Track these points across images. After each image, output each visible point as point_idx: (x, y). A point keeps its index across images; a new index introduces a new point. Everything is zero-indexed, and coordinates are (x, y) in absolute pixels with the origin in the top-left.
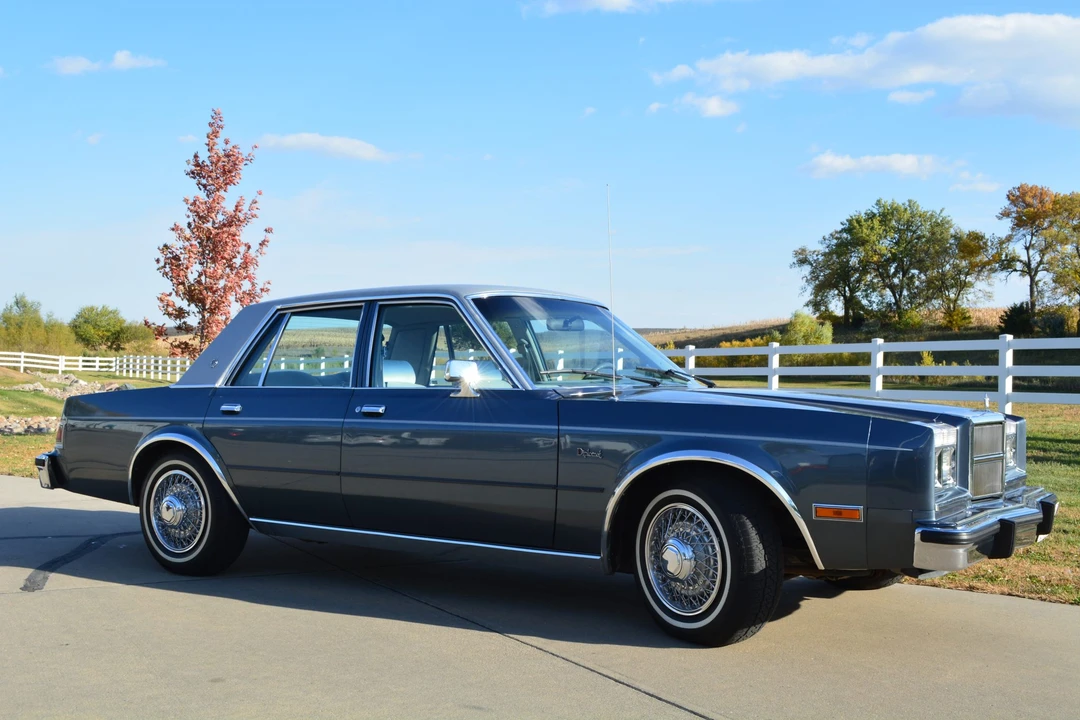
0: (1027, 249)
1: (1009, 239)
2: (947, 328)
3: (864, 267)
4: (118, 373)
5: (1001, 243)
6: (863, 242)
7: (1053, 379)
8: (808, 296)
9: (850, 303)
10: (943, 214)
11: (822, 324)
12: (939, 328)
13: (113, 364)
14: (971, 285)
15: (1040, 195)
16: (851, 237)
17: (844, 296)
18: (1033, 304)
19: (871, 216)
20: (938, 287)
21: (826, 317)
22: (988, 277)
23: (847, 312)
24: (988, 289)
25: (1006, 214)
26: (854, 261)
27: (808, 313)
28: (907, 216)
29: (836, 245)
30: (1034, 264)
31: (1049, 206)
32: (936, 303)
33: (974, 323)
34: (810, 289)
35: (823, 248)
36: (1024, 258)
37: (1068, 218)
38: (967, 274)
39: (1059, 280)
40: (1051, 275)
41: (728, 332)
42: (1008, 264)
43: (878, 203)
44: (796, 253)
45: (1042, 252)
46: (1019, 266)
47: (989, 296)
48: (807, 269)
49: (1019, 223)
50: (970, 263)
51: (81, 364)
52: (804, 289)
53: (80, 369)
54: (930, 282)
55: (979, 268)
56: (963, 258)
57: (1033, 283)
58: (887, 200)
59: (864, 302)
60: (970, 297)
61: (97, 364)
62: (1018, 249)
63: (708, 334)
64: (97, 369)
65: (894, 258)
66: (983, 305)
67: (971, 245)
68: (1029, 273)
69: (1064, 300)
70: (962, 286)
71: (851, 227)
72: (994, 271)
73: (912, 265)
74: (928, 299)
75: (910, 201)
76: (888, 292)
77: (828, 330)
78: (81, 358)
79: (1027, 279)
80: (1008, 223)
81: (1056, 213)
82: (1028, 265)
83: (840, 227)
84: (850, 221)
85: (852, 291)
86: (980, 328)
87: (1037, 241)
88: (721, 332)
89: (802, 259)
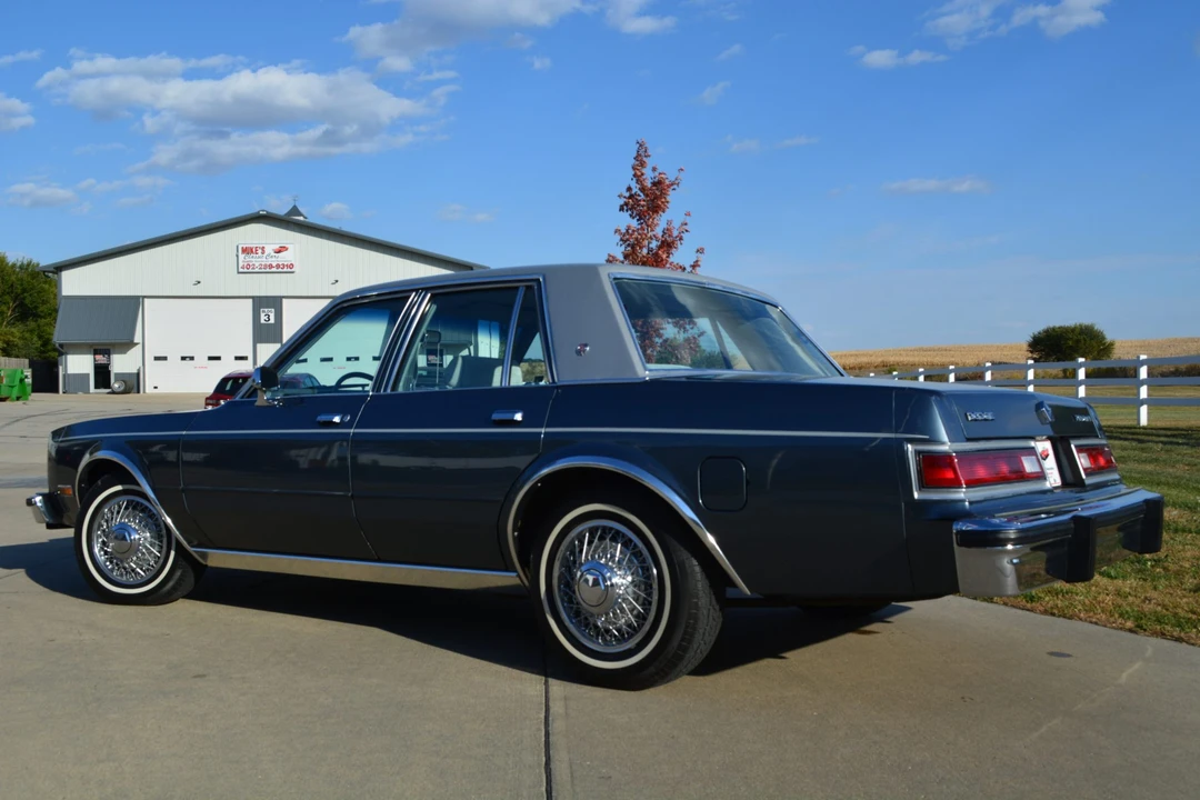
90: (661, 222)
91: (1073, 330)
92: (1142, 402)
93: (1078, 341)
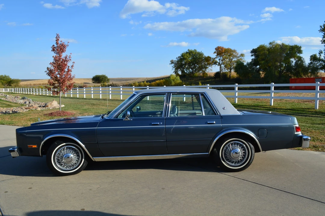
0: (219, 60)
1: (216, 58)
2: (203, 77)
3: (185, 64)
4: (14, 92)
5: (214, 59)
6: (185, 59)
7: (225, 87)
8: (174, 71)
9: (183, 72)
10: (202, 52)
11: (177, 76)
12: (201, 77)
13: (13, 90)
14: (208, 68)
15: (222, 48)
16: (182, 58)
17: (181, 70)
18: (221, 72)
19: (187, 53)
20: (201, 68)
21: (177, 75)
22: (211, 66)
23: (182, 74)
24: (211, 69)
25: (215, 53)
26: (183, 63)
27: (174, 74)
28: (194, 53)
29: (180, 59)
30: (221, 63)
31: (223, 51)
32: (201, 72)
33: (208, 76)
34: (174, 69)
35: (176, 60)
36: (219, 62)
37: (227, 53)
38: (207, 65)
39: (225, 66)
40: (224, 65)
41: (157, 78)
42: (215, 63)
43: (188, 50)
44: (171, 61)
45: (222, 61)
46: (217, 63)
47: (211, 70)
48: (173, 64)
49: (218, 55)
50: (208, 63)
51: (4, 90)
52: (173, 69)
53: (4, 91)
54: (199, 67)
55: (209, 64)
56: (206, 62)
57: (220, 67)
58: (190, 49)
59: (186, 71)
60: (208, 70)
61: (8, 90)
62: (217, 60)
63: (152, 79)
64: (8, 91)
65: (192, 62)
66: (210, 72)
67: (208, 59)
68: (220, 65)
69: (227, 71)
70: (206, 68)
71: (183, 55)
72: (212, 65)
73: (195, 64)
74: (199, 71)
75: (195, 50)
76: (191, 69)
77: (178, 78)
78: (4, 89)
79: (219, 66)
80: (216, 54)
81: (225, 52)
82: (219, 63)
83: (180, 55)
84: (183, 54)
85: (183, 69)
86: (210, 77)
87: (221, 58)
88: (155, 79)
89: (172, 62)
90: (63, 55)
91: (101, 76)
92: (121, 94)
93: (102, 78)
